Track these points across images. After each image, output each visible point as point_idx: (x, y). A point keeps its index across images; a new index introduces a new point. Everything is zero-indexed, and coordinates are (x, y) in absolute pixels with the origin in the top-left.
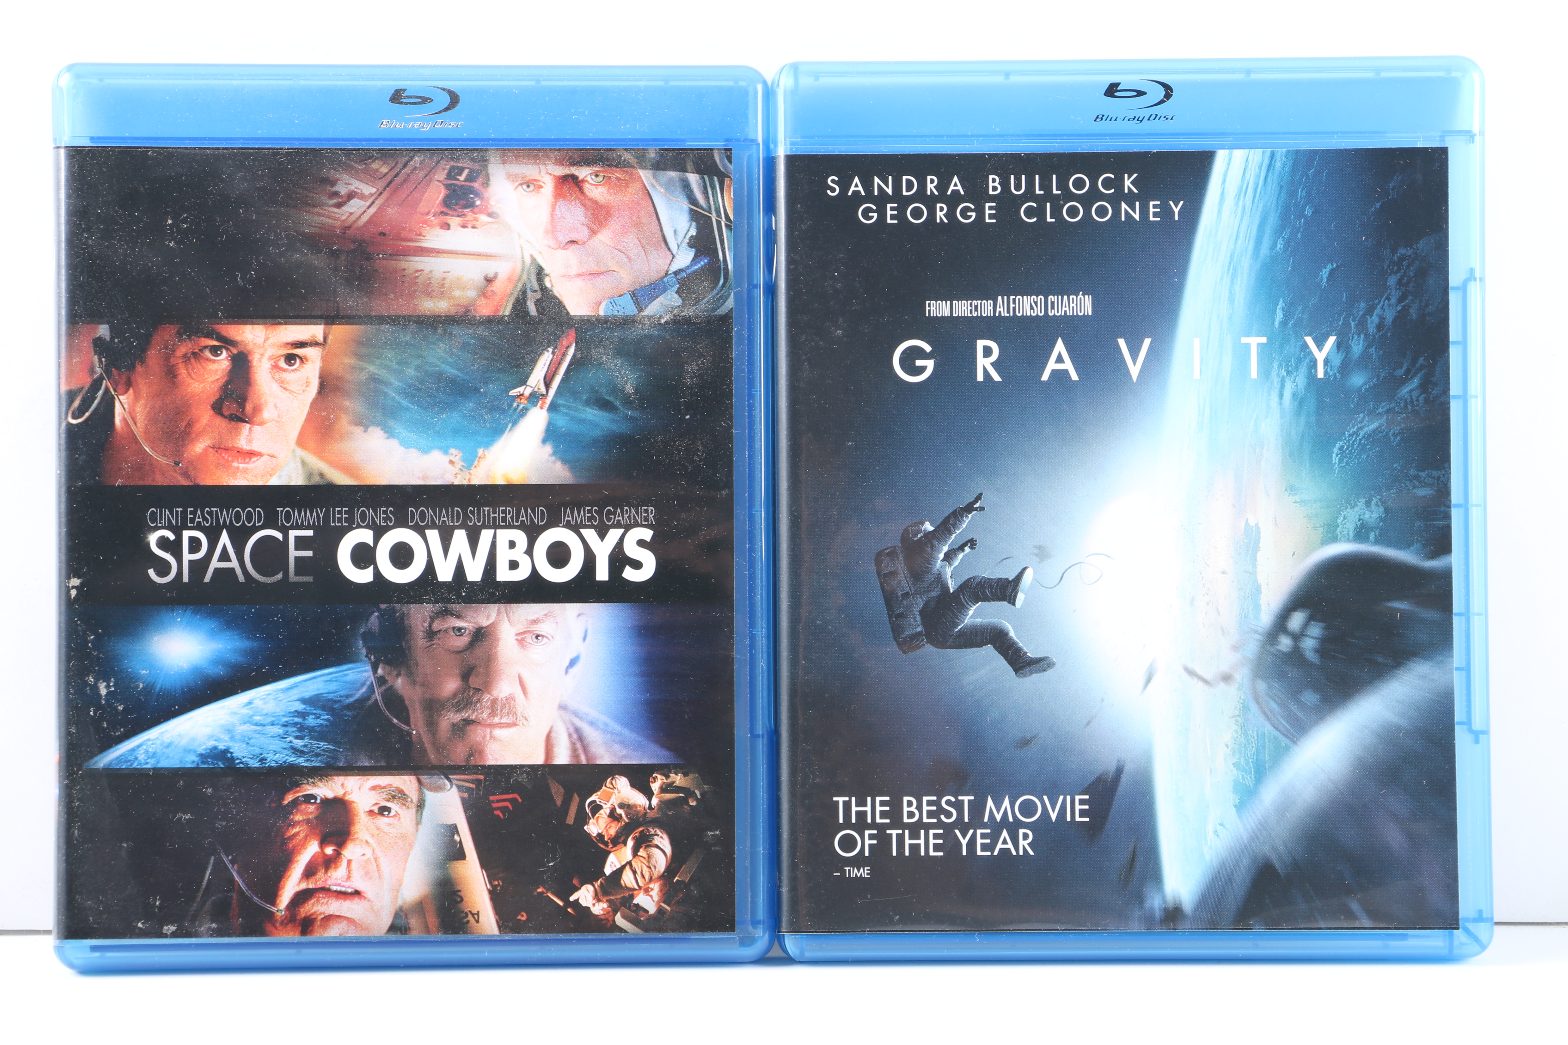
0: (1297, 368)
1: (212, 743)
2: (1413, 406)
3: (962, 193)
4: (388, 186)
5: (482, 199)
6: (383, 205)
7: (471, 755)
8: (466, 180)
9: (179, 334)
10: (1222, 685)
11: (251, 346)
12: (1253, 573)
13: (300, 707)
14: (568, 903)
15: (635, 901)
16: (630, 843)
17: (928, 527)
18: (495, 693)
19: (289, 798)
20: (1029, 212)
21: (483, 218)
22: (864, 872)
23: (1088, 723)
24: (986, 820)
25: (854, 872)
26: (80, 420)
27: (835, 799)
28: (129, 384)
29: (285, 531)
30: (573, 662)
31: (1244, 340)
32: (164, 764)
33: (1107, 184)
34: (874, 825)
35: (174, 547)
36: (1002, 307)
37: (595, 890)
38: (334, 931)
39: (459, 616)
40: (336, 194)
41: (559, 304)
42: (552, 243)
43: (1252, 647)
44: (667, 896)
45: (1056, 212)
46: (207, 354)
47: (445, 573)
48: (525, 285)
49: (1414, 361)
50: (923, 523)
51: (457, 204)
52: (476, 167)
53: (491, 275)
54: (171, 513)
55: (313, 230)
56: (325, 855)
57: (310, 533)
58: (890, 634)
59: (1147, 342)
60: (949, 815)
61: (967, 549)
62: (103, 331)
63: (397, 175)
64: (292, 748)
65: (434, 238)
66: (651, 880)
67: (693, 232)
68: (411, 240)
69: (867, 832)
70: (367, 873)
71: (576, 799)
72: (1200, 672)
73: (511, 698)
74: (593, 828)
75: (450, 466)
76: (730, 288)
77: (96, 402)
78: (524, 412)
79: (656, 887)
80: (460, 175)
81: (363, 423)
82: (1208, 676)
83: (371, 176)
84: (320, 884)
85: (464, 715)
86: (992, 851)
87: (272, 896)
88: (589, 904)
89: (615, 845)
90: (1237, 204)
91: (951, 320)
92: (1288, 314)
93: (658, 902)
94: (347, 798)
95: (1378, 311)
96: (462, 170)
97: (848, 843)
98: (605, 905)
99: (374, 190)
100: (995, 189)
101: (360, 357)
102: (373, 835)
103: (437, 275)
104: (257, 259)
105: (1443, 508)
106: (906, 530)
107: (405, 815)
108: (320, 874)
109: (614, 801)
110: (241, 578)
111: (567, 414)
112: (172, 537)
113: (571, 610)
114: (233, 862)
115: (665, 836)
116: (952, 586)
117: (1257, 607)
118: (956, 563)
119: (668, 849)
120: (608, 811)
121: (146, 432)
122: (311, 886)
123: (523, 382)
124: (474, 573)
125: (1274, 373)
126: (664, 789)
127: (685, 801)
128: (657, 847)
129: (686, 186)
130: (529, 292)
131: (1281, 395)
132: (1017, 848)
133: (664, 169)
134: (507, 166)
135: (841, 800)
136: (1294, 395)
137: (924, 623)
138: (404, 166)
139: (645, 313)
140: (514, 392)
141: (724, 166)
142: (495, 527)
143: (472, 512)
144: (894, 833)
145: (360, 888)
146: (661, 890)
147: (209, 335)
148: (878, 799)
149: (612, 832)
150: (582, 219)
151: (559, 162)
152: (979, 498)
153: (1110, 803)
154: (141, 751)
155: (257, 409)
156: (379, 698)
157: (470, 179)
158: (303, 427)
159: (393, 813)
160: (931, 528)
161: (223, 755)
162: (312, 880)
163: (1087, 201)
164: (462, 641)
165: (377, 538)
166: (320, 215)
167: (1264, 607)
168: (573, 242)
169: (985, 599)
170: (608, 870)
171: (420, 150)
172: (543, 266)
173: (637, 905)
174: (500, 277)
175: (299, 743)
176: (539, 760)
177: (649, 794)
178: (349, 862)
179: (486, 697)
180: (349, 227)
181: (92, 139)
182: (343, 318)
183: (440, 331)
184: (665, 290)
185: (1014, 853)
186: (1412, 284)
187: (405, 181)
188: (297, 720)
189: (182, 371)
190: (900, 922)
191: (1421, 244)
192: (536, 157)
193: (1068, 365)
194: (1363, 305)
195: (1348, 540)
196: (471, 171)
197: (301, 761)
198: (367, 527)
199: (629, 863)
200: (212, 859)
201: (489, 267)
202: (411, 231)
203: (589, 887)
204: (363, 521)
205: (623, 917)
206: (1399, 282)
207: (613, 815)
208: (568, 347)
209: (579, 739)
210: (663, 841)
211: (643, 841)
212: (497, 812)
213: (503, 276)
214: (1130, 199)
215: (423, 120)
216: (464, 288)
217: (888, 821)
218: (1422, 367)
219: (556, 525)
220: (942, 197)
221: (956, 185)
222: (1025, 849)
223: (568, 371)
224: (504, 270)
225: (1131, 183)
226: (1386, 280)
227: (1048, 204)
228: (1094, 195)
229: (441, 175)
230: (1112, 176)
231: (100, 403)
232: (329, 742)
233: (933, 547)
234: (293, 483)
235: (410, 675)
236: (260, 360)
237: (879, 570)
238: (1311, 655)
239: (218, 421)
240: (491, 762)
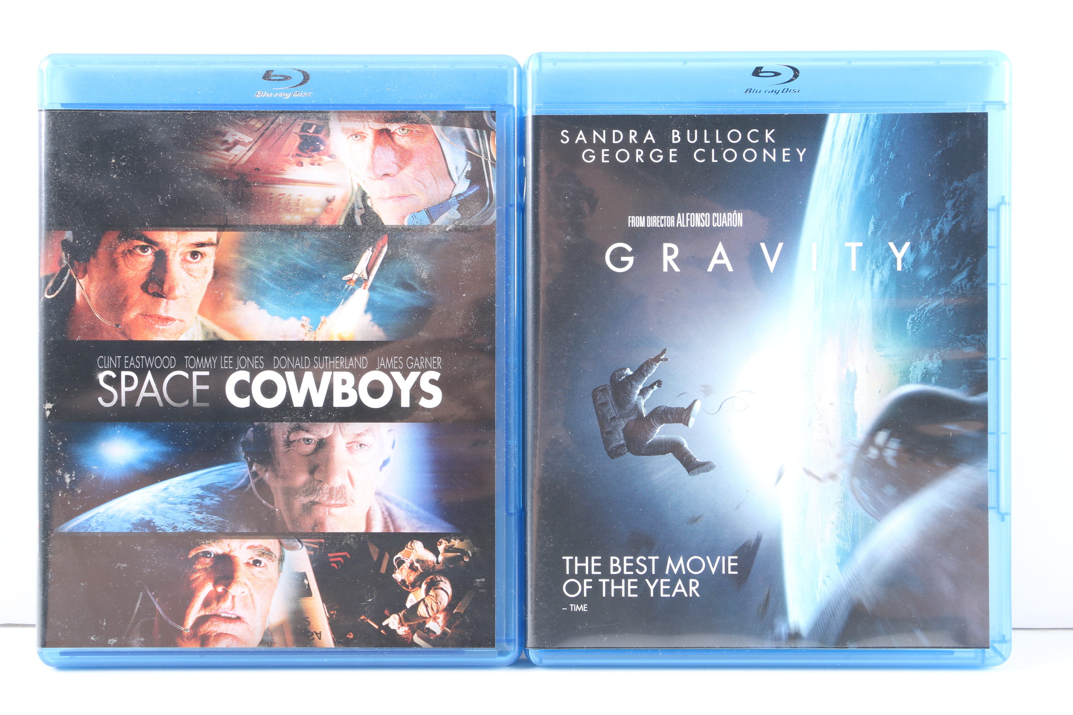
0: (883, 264)
1: (140, 516)
2: (962, 290)
3: (654, 142)
4: (261, 136)
5: (325, 145)
6: (258, 149)
7: (316, 525)
8: (314, 133)
9: (120, 237)
10: (830, 482)
11: (167, 246)
12: (852, 405)
13: (200, 492)
14: (381, 627)
15: (427, 626)
16: (424, 586)
17: (629, 372)
18: (332, 484)
19: (193, 553)
20: (700, 155)
21: (326, 158)
22: (583, 608)
23: (738, 507)
24: (667, 573)
25: (576, 608)
26: (52, 296)
27: (564, 558)
28: (85, 272)
29: (190, 372)
30: (385, 463)
31: (847, 244)
32: (108, 530)
33: (754, 136)
34: (590, 576)
35: (115, 382)
36: (681, 220)
37: (400, 618)
38: (223, 644)
39: (307, 431)
40: (226, 142)
41: (377, 217)
42: (372, 176)
43: (851, 456)
44: (448, 623)
45: (719, 155)
46: (138, 251)
47: (298, 401)
48: (353, 204)
49: (964, 259)
50: (625, 369)
51: (308, 149)
52: (321, 123)
53: (330, 198)
54: (114, 360)
55: (210, 166)
56: (217, 592)
57: (207, 373)
58: (602, 446)
59: (780, 245)
60: (641, 569)
61: (655, 387)
62: (68, 235)
63: (267, 129)
64: (195, 520)
65: (292, 172)
66: (438, 611)
67: (469, 168)
68: (276, 174)
69: (585, 581)
70: (245, 605)
71: (387, 556)
72: (814, 472)
73: (343, 487)
74: (399, 576)
75: (302, 328)
76: (494, 207)
77: (63, 283)
78: (352, 291)
79: (441, 616)
80: (310, 129)
81: (243, 298)
82: (820, 476)
83: (250, 130)
84: (213, 612)
85: (311, 498)
86: (671, 594)
87: (182, 620)
88: (396, 628)
89: (413, 588)
90: (843, 151)
91: (646, 230)
92: (877, 227)
93: (443, 627)
94: (232, 554)
95: (939, 225)
96: (311, 125)
97: (572, 588)
98: (406, 629)
99: (251, 139)
100: (676, 139)
101: (241, 253)
102: (249, 579)
103: (294, 197)
105: (982, 361)
106: (614, 374)
107: (271, 566)
108: (214, 605)
109: (413, 557)
110: (161, 404)
111: (381, 293)
112: (114, 376)
113: (384, 427)
114: (155, 596)
115: (447, 582)
116: (645, 413)
117: (854, 428)
118: (648, 396)
119: (450, 591)
120: (409, 565)
121: (97, 304)
122: (207, 614)
123: (352, 271)
124: (318, 401)
125: (867, 267)
126: (447, 550)
127: (461, 558)
128: (442, 589)
129: (464, 136)
130: (356, 209)
131: (872, 283)
132: (688, 593)
133: (449, 125)
134: (342, 123)
135: (568, 558)
136: (881, 282)
137: (625, 438)
138: (272, 123)
139: (436, 224)
140: (345, 278)
141: (491, 123)
142: (333, 370)
143: (317, 360)
144: (604, 581)
145: (240, 615)
146: (444, 619)
147: (139, 239)
148: (593, 558)
149: (412, 578)
150: (393, 159)
151: (378, 120)
152: (664, 352)
153: (752, 561)
154: (94, 520)
155: (172, 289)
156: (253, 486)
157: (316, 131)
158: (203, 301)
159: (263, 564)
160: (631, 373)
161: (148, 524)
162: (208, 609)
163: (740, 148)
164: (310, 448)
165: (252, 377)
166: (215, 156)
168: (387, 175)
169: (668, 421)
170: (409, 605)
171: (282, 112)
172: (366, 191)
173: (428, 629)
174: (336, 199)
175: (199, 517)
176: (362, 529)
177: (437, 553)
178: (233, 597)
179: (326, 486)
180: (235, 165)
181: (62, 104)
182: (230, 226)
183: (295, 236)
184: (449, 208)
185: (686, 595)
186: (962, 207)
187: (273, 133)
188: (197, 500)
189: (121, 263)
190: (608, 641)
191: (969, 179)
192: (362, 117)
193: (726, 261)
194: (929, 221)
195: (917, 383)
196: (318, 127)
197: (201, 529)
198: (246, 370)
199: (423, 600)
200: (141, 594)
201: (330, 192)
202: (276, 167)
203: (396, 616)
204: (243, 366)
205: (419, 636)
206: (954, 205)
207: (412, 567)
208: (383, 247)
209: (389, 516)
210: (446, 585)
211: (433, 585)
212: (333, 565)
213: (339, 198)
214: (769, 147)
215: (285, 91)
216: (312, 206)
217: (600, 573)
218: (969, 264)
219: (374, 369)
220: (640, 145)
221: (649, 136)
222: (693, 593)
223: (382, 263)
224: (339, 194)
225: (770, 135)
226: (945, 204)
227: (713, 150)
228: (744, 144)
229: (297, 129)
230: (757, 131)
231: (66, 284)
232: (219, 516)
233: (632, 386)
234: (195, 339)
235: (274, 471)
236: (174, 255)
237: (595, 401)
238: (891, 461)
239: (146, 297)
240: (329, 530)
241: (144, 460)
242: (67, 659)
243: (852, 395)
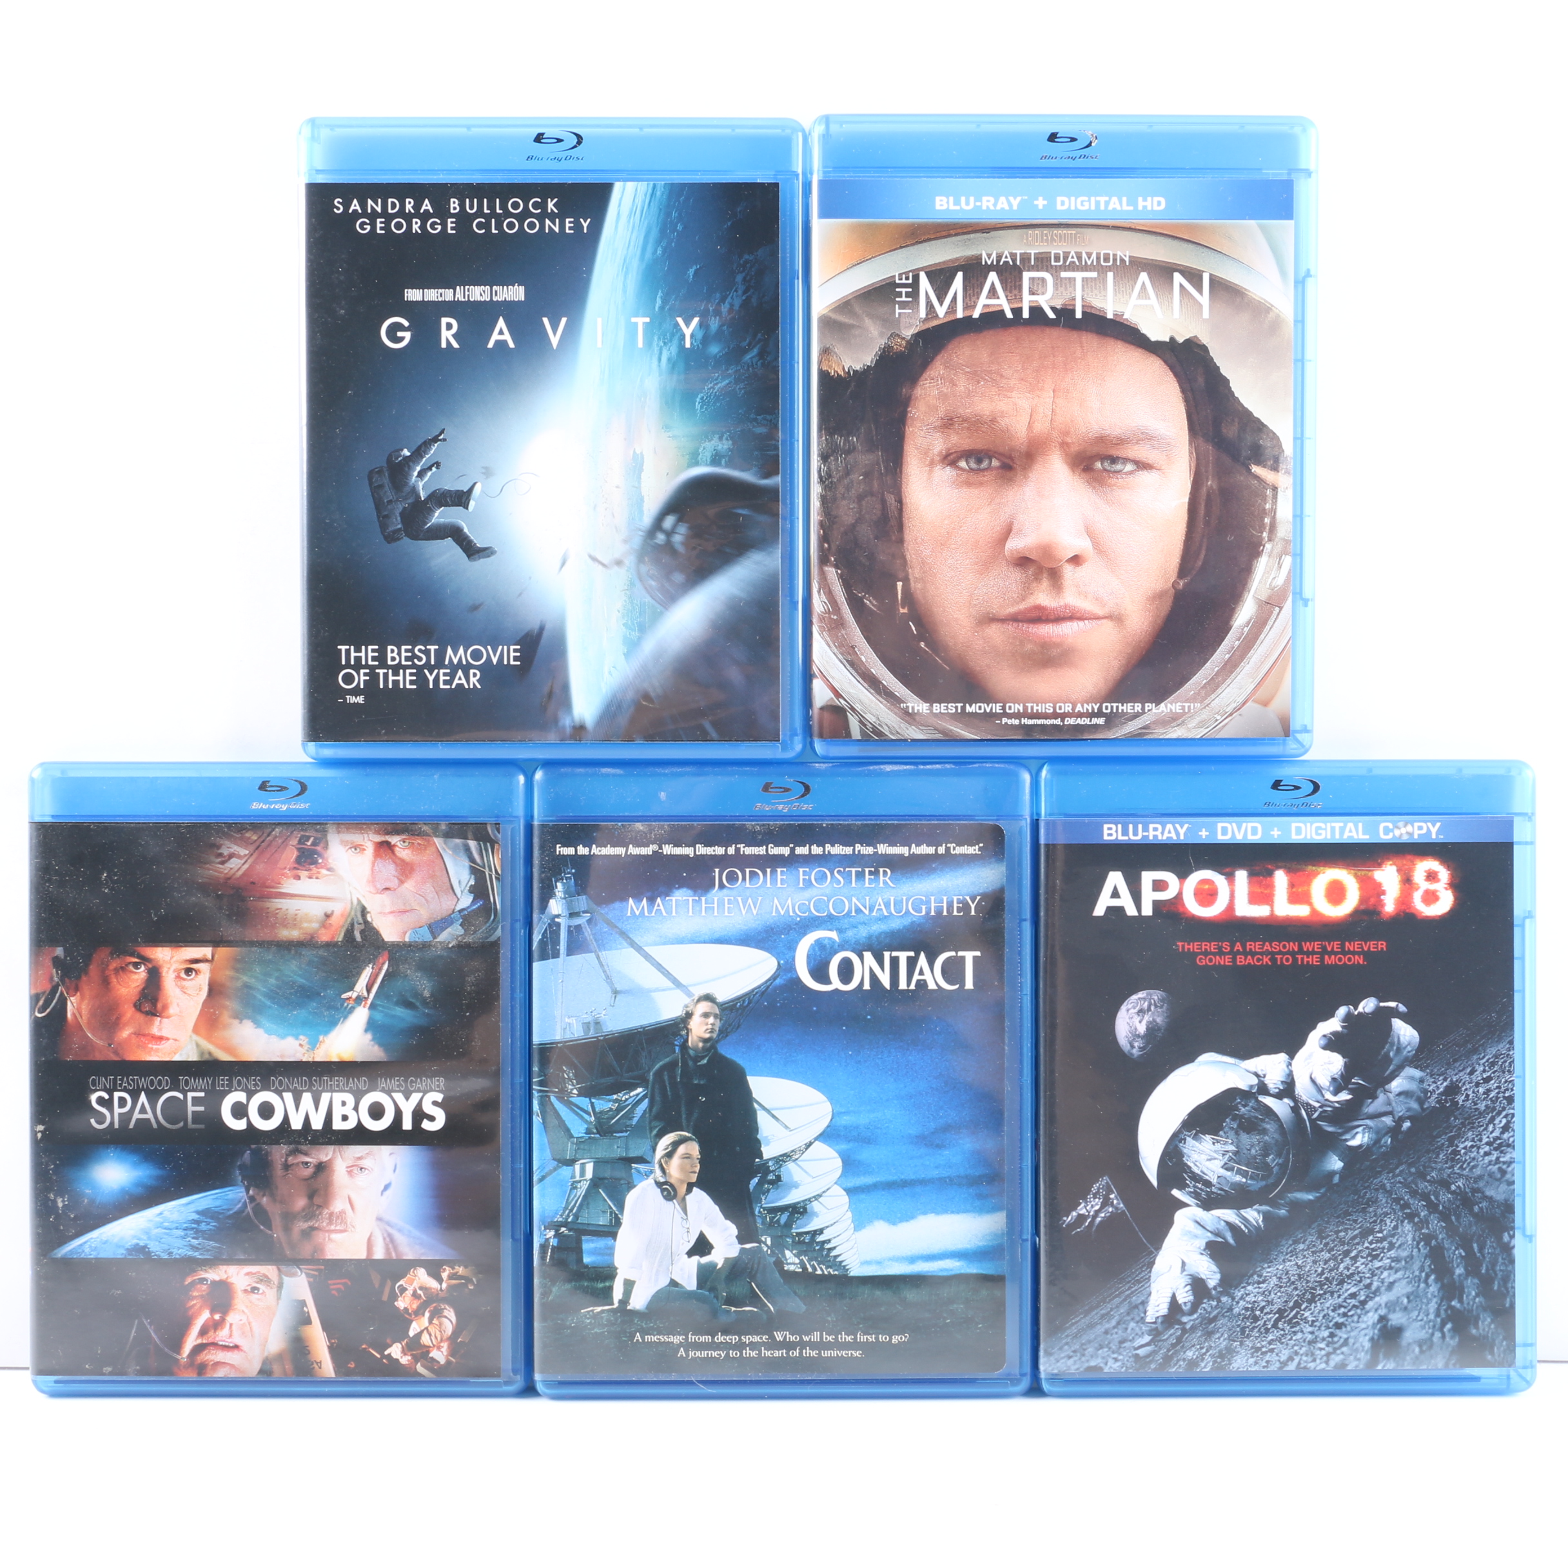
0: (671, 341)
1: (135, 1241)
2: (753, 368)
3: (431, 211)
4: (257, 849)
5: (322, 858)
6: (253, 862)
7: (315, 1252)
8: (312, 845)
9: (112, 954)
10: (616, 568)
11: (161, 962)
12: (639, 488)
13: (196, 1217)
14: (383, 1356)
15: (431, 1355)
16: (427, 1314)
17: (406, 453)
18: (332, 1208)
19: (189, 1280)
20: (479, 226)
21: (324, 872)
22: (360, 699)
23: (520, 595)
24: (447, 663)
25: (352, 699)
26: (43, 1015)
27: (339, 647)
28: (77, 989)
29: (185, 1093)
30: (386, 1187)
31: (634, 320)
32: (102, 1255)
33: (535, 206)
34: (367, 666)
35: (107, 1103)
36: (459, 294)
37: (403, 1347)
38: (220, 1373)
39: (306, 1154)
40: (221, 855)
41: (377, 933)
42: (372, 889)
43: (637, 541)
44: (453, 1352)
45: (499, 226)
46: (131, 968)
47: (296, 1124)
48: (353, 919)
49: (755, 336)
50: (402, 450)
51: (305, 862)
52: (319, 835)
53: (329, 912)
54: (106, 1080)
55: (205, 880)
56: (214, 1320)
57: (202, 1094)
58: (378, 530)
59: (564, 320)
60: (420, 659)
61: (434, 469)
62: (59, 951)
63: (263, 842)
64: (190, 1245)
65: (290, 886)
66: (442, 1340)
67: (472, 882)
68: (273, 887)
69: (362, 671)
70: (243, 1333)
71: (389, 1283)
72: (600, 558)
73: (343, 1212)
74: (401, 1304)
75: (300, 1048)
76: (498, 922)
77: (54, 1002)
78: (352, 1009)
79: (445, 1345)
80: (308, 841)
81: (239, 1017)
82: (605, 562)
83: (245, 842)
84: (210, 1340)
85: (310, 1223)
86: (451, 685)
87: (177, 1346)
88: (399, 1357)
89: (416, 1316)
90: (629, 222)
91: (423, 303)
92: (665, 301)
93: (447, 1356)
94: (229, 1280)
95: (729, 300)
96: (308, 838)
97: (348, 679)
98: (410, 1358)
99: (247, 852)
100: (455, 208)
101: (237, 970)
102: (247, 1307)
103: (292, 911)
104: (165, 901)
105: (773, 442)
106: (390, 455)
107: (270, 1293)
108: (211, 1333)
109: (416, 1285)
110: (155, 1126)
111: (382, 1012)
112: (106, 1096)
113: (385, 1150)
114: (150, 1324)
115: (452, 1310)
116: (423, 495)
117: (641, 512)
118: (426, 479)
119: (454, 1319)
120: (411, 1292)
121: (89, 1023)
122: (204, 1342)
123: (351, 988)
124: (317, 1124)
125: (655, 344)
126: (451, 1277)
127: (465, 1285)
128: (446, 1317)
129: (467, 849)
130: (356, 924)
131: (660, 360)
132: (468, 683)
133: (452, 837)
134: (341, 835)
135: (343, 648)
136: (669, 360)
137: (403, 522)
138: (268, 835)
139: (438, 940)
140: (344, 996)
141: (495, 836)
142: (332, 1091)
143: (315, 1081)
144: (381, 672)
145: (238, 1343)
146: (449, 1347)
147: (132, 955)
148: (370, 648)
149: (415, 1306)
150: (394, 872)
151: (377, 832)
152: (442, 432)
153: (535, 651)
154: (87, 1246)
155: (165, 1007)
156: (250, 1212)
157: (314, 844)
158: (198, 1020)
159: (261, 1291)
160: (408, 454)
161: (142, 1250)
162: (205, 1337)
163: (521, 218)
164: (309, 1171)
165: (249, 1099)
166: (209, 869)
167: (646, 512)
168: (387, 889)
169: (447, 505)
170: (411, 1333)
171: (279, 824)
172: (366, 906)
173: (432, 1358)
174: (335, 913)
175: (195, 1242)
176: (362, 1255)
177: (440, 1280)
178: (231, 1325)
179: (326, 1211)
180: (229, 878)
181: (53, 816)
182: (225, 942)
183: (293, 952)
184: (452, 923)
185: (466, 687)
186: (753, 281)
187: (269, 845)
188: (193, 1226)
189: (114, 980)
190: (385, 734)
191: (760, 252)
192: (361, 829)
193: (507, 337)
194: (718, 295)
195: (707, 465)
196: (316, 839)
197: (197, 1254)
198: (242, 1090)
199: (427, 1328)
200: (136, 1322)
201: (329, 907)
202: (273, 881)
203: (399, 1345)
204: (239, 1086)
205: (422, 1366)
206: (744, 279)
207: (415, 1295)
208: (383, 964)
209: (390, 1240)
210: (450, 1314)
211: (436, 1314)
212: (334, 1292)
213: (337, 913)
214: (552, 217)
215: (282, 802)
216: (310, 922)
217: (377, 663)
218: (760, 340)
219: (375, 1090)
220: (417, 214)
221: (427, 205)
222: (474, 685)
223: (383, 980)
224: (339, 909)
225: (554, 205)
226: (735, 277)
227: (493, 220)
228: (526, 214)
229: (294, 842)
230: (539, 200)
231: (57, 1003)
232: (216, 1242)
233: (409, 467)
234: (190, 1059)
235: (272, 1196)
236: (167, 972)
237: (371, 484)
238: (681, 549)
239: (138, 1015)
240: (329, 1257)
241: (138, 1184)
242: (61, 1388)
243: (639, 478)
